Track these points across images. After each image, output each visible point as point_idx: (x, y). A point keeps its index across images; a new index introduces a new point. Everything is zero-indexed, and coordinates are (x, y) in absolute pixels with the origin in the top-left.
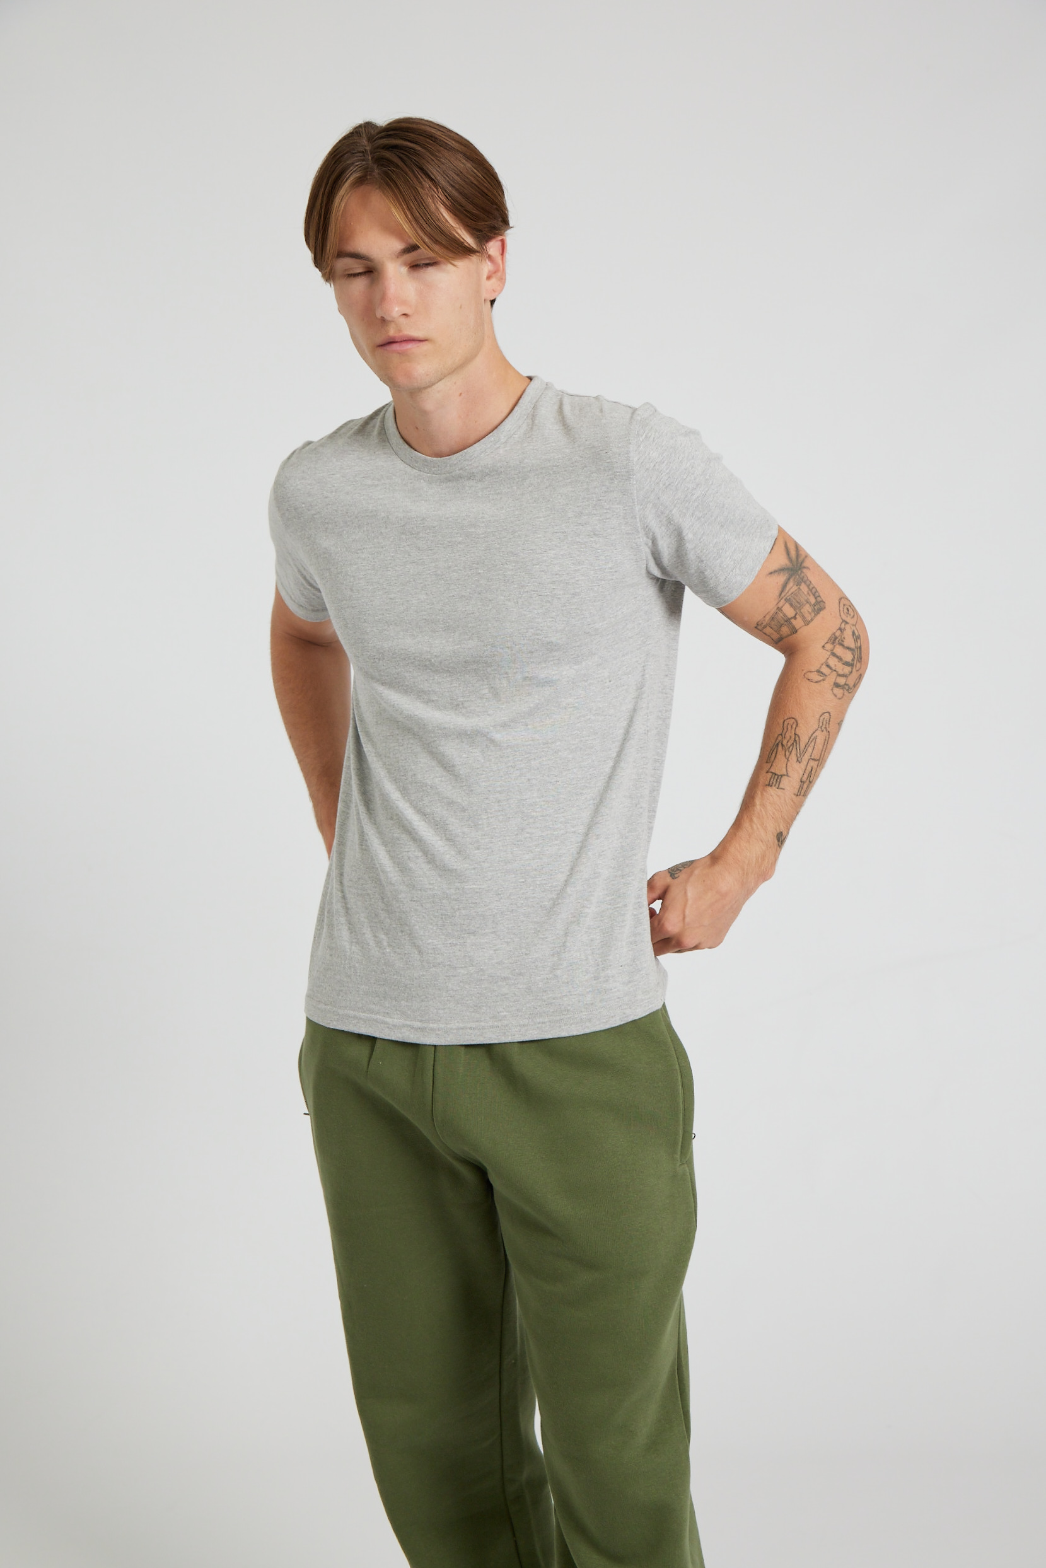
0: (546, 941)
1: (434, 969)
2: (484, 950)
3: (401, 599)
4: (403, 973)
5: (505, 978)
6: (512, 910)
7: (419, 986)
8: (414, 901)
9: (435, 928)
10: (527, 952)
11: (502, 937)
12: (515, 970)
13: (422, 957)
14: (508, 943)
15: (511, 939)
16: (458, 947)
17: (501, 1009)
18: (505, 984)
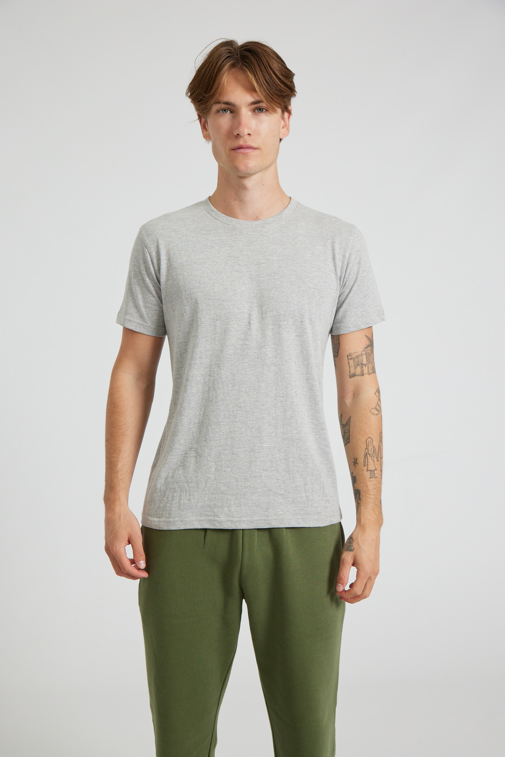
0: (302, 477)
1: (245, 489)
2: (272, 479)
3: (231, 289)
4: (226, 493)
5: (282, 495)
6: (286, 459)
7: (236, 499)
8: (234, 454)
9: (245, 468)
10: (293, 482)
11: (280, 473)
12: (286, 490)
13: (238, 483)
14: (283, 476)
15: (284, 474)
16: (258, 477)
17: (279, 510)
18: (281, 497)
